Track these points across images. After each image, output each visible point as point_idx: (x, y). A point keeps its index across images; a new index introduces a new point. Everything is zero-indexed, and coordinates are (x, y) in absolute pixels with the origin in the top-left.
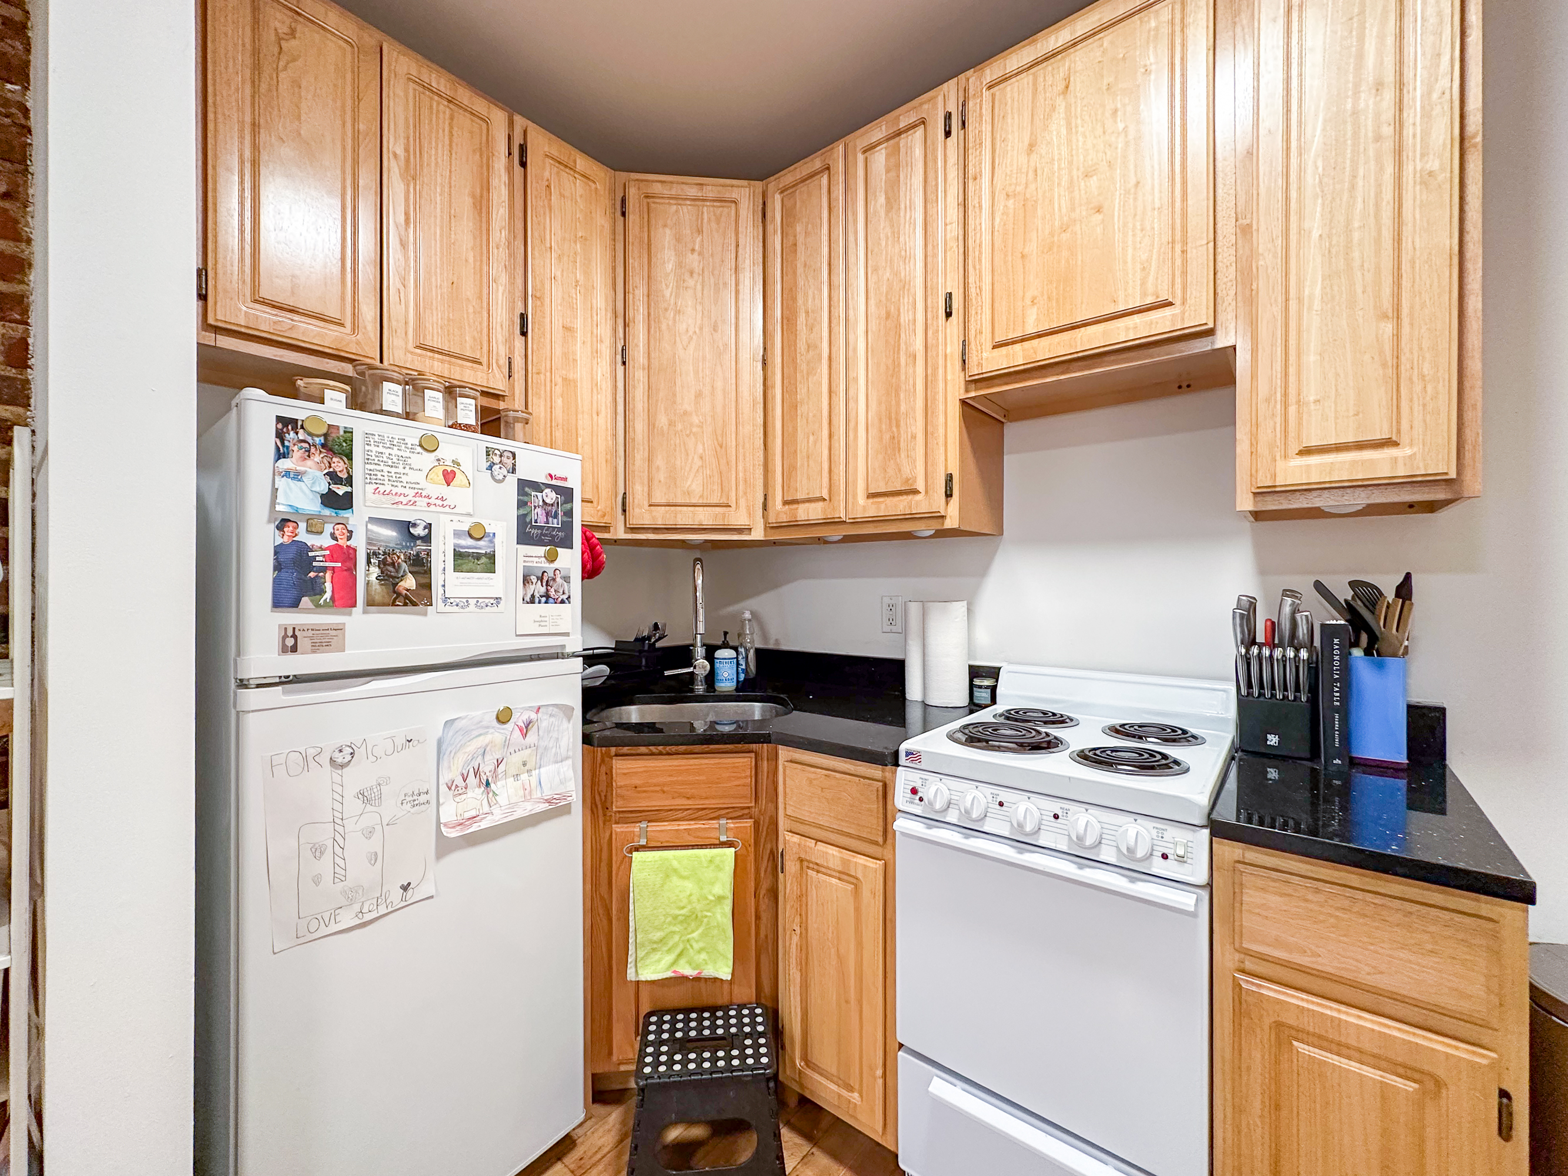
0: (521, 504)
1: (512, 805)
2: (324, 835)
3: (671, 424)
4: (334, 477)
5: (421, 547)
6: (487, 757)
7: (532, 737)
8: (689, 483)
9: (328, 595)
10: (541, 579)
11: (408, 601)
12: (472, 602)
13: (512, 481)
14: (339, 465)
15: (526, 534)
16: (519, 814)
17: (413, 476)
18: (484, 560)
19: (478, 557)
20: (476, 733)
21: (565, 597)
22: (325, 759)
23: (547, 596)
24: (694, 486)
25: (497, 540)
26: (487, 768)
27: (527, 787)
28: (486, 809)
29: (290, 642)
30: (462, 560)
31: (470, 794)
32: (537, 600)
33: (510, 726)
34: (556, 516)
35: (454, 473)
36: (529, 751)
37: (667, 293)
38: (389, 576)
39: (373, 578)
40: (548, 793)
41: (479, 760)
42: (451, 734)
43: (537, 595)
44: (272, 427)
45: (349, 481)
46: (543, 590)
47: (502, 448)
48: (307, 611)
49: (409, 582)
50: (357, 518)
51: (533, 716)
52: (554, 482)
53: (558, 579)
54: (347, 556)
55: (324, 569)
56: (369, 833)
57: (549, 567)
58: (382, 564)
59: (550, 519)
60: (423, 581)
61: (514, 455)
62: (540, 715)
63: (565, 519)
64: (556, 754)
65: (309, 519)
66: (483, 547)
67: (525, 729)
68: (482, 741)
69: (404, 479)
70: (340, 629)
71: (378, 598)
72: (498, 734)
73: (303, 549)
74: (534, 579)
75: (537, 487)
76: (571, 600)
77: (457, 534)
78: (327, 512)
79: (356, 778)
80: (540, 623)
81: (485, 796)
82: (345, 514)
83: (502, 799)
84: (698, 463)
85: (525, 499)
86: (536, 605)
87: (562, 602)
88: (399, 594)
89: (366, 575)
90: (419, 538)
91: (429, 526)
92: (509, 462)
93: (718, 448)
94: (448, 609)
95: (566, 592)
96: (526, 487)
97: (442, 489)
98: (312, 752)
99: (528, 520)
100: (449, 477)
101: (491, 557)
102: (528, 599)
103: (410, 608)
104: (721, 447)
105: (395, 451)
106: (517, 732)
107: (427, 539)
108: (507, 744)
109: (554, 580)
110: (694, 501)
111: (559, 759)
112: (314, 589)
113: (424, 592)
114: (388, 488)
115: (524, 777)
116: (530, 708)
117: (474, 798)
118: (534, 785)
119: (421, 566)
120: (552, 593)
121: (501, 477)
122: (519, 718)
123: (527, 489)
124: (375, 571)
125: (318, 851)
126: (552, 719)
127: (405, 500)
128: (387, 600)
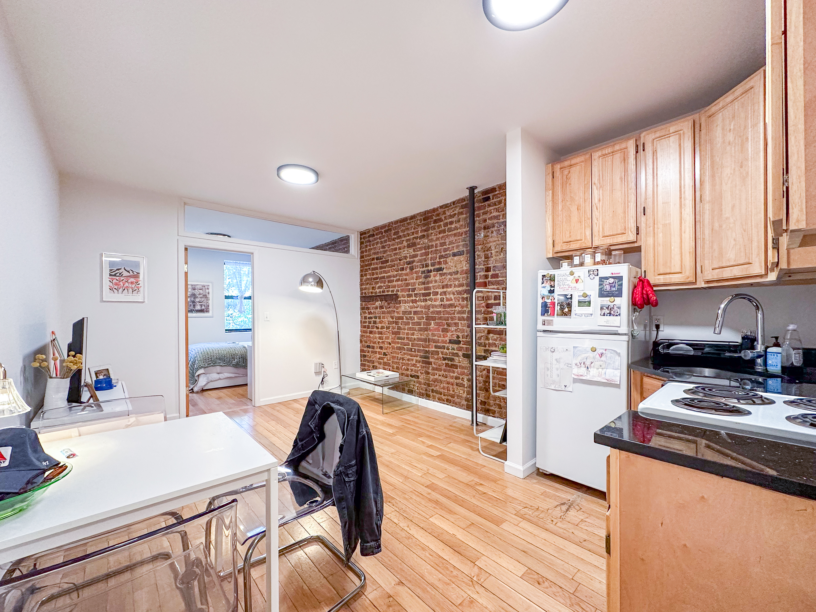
0: (600, 285)
1: (593, 376)
2: (549, 366)
3: (721, 226)
4: (551, 286)
5: (570, 300)
6: (588, 360)
7: (603, 358)
8: (728, 255)
9: (549, 313)
10: (608, 308)
11: (566, 315)
12: (583, 315)
13: (597, 278)
14: (552, 283)
15: (602, 294)
16: (595, 379)
17: (568, 282)
18: (587, 303)
19: (585, 302)
20: (584, 352)
21: (618, 314)
22: (549, 349)
23: (610, 314)
24: (731, 256)
25: (591, 297)
26: (588, 363)
27: (600, 373)
28: (586, 374)
29: (544, 323)
30: (580, 303)
31: (582, 368)
32: (606, 315)
33: (595, 353)
34: (614, 287)
35: (578, 279)
36: (602, 362)
37: (718, 160)
38: (562, 309)
39: (558, 309)
40: (607, 377)
41: (585, 360)
42: (576, 351)
43: (606, 313)
44: (541, 277)
45: (554, 287)
46: (608, 312)
47: (593, 269)
48: (546, 316)
49: (566, 310)
50: (555, 295)
51: (604, 352)
52: (614, 275)
53: (615, 308)
54: (553, 304)
55: (549, 307)
56: (557, 369)
57: (612, 305)
58: (561, 305)
59: (612, 288)
60: (570, 309)
61: (598, 270)
62: (606, 352)
63: (619, 287)
64: (613, 366)
65: (547, 296)
66: (587, 299)
67: (602, 355)
68: (586, 355)
69: (566, 284)
70: (552, 321)
71: (559, 314)
72: (592, 354)
73: (546, 303)
74: (605, 308)
75: (607, 278)
76: (621, 315)
77: (579, 296)
78: (549, 294)
79: (556, 355)
80: (607, 322)
81: (586, 371)
82: (553, 294)
83: (591, 373)
84: (733, 242)
85: (602, 283)
86: (606, 316)
87: (617, 316)
88: (564, 313)
89: (557, 308)
90: (569, 298)
91: (572, 295)
92: (596, 273)
93: (743, 232)
94: (576, 317)
95: (619, 312)
96: (602, 279)
97: (575, 285)
98: (547, 347)
99: (603, 289)
100: (577, 281)
101: (590, 302)
102: (602, 314)
103: (566, 316)
104: (745, 231)
105: (564, 277)
106: (598, 356)
107: (571, 298)
108: (594, 358)
109: (613, 308)
110: (731, 264)
111: (615, 368)
112: (547, 311)
113: (570, 312)
114: (562, 287)
115: (600, 370)
116: (603, 349)
117: (583, 370)
118: (603, 373)
119: (569, 305)
120: (612, 312)
121: (592, 278)
122: (599, 351)
123: (602, 280)
124: (559, 307)
125: (548, 369)
126: (612, 354)
127: (566, 289)
128: (561, 314)
